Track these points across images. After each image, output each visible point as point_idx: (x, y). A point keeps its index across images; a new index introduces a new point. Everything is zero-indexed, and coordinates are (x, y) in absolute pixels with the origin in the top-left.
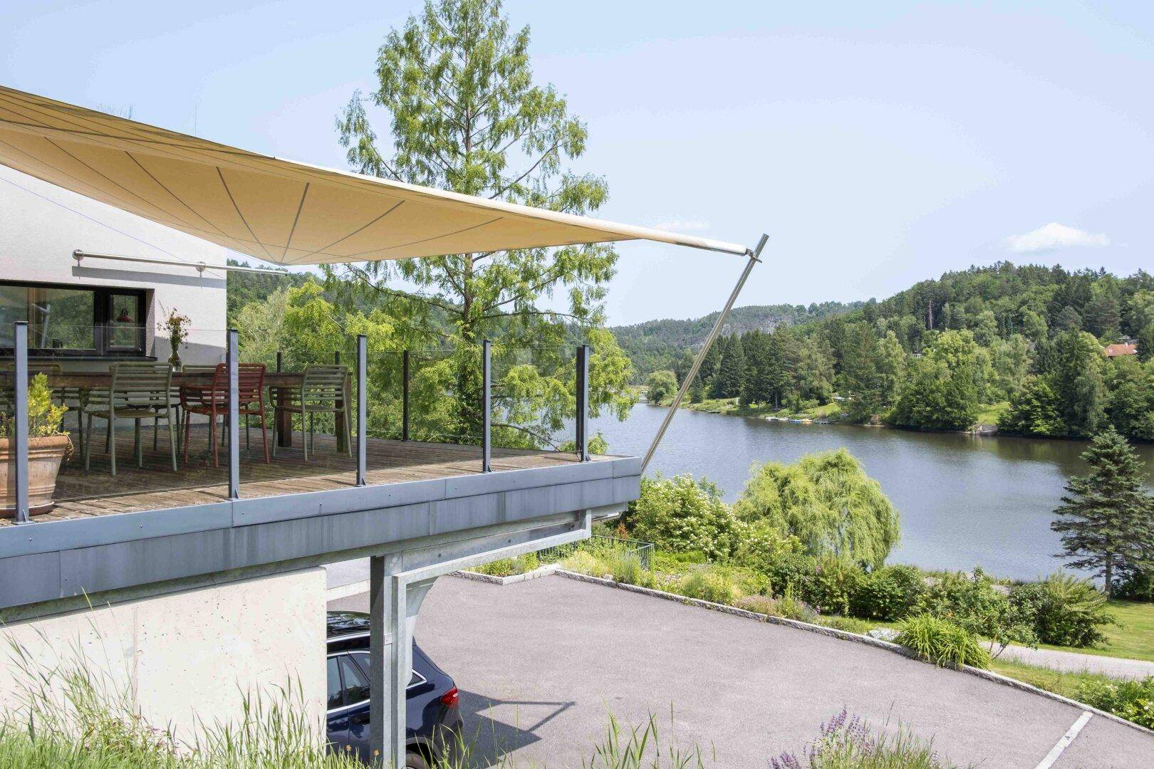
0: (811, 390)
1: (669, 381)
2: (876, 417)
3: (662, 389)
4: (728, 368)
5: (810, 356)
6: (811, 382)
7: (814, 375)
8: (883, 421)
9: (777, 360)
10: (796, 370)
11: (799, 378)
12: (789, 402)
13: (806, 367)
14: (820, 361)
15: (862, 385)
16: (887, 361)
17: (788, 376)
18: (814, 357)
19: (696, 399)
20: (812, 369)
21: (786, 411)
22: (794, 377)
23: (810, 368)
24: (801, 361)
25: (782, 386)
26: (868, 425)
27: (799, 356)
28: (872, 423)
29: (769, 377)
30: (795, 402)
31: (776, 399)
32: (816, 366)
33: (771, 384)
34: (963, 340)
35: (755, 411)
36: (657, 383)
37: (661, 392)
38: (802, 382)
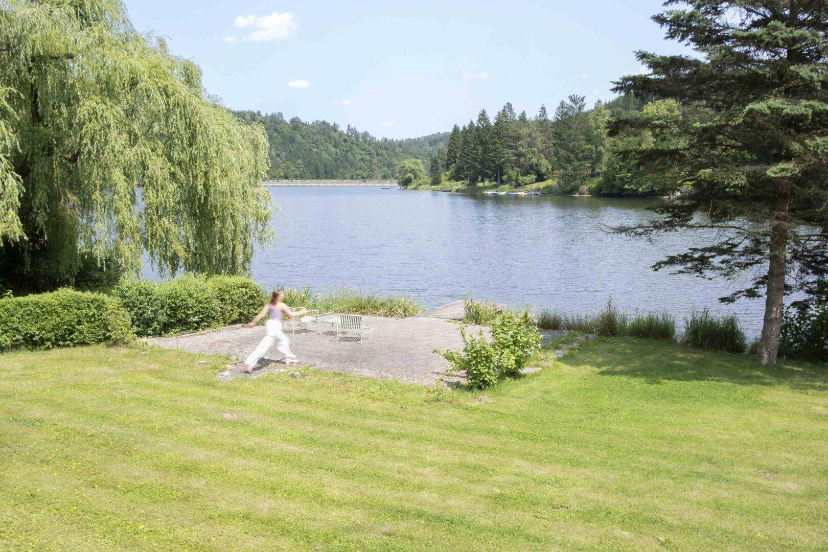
0: (531, 166)
1: (417, 168)
2: (584, 188)
3: (412, 176)
4: (465, 154)
5: (530, 135)
6: (530, 159)
7: (533, 152)
8: (591, 192)
9: (500, 138)
10: (516, 149)
11: (520, 155)
12: (510, 178)
13: (526, 145)
14: (539, 139)
15: (572, 156)
16: (596, 132)
17: (509, 155)
18: (533, 135)
19: (436, 182)
20: (531, 147)
21: (507, 186)
22: (514, 154)
23: (530, 145)
24: (522, 139)
25: (503, 163)
26: (577, 195)
27: (520, 134)
28: (581, 194)
29: (492, 154)
30: (514, 178)
31: (498, 174)
32: (536, 144)
33: (493, 162)
34: (668, 110)
35: (481, 188)
36: (406, 170)
37: (409, 177)
38: (522, 159)
